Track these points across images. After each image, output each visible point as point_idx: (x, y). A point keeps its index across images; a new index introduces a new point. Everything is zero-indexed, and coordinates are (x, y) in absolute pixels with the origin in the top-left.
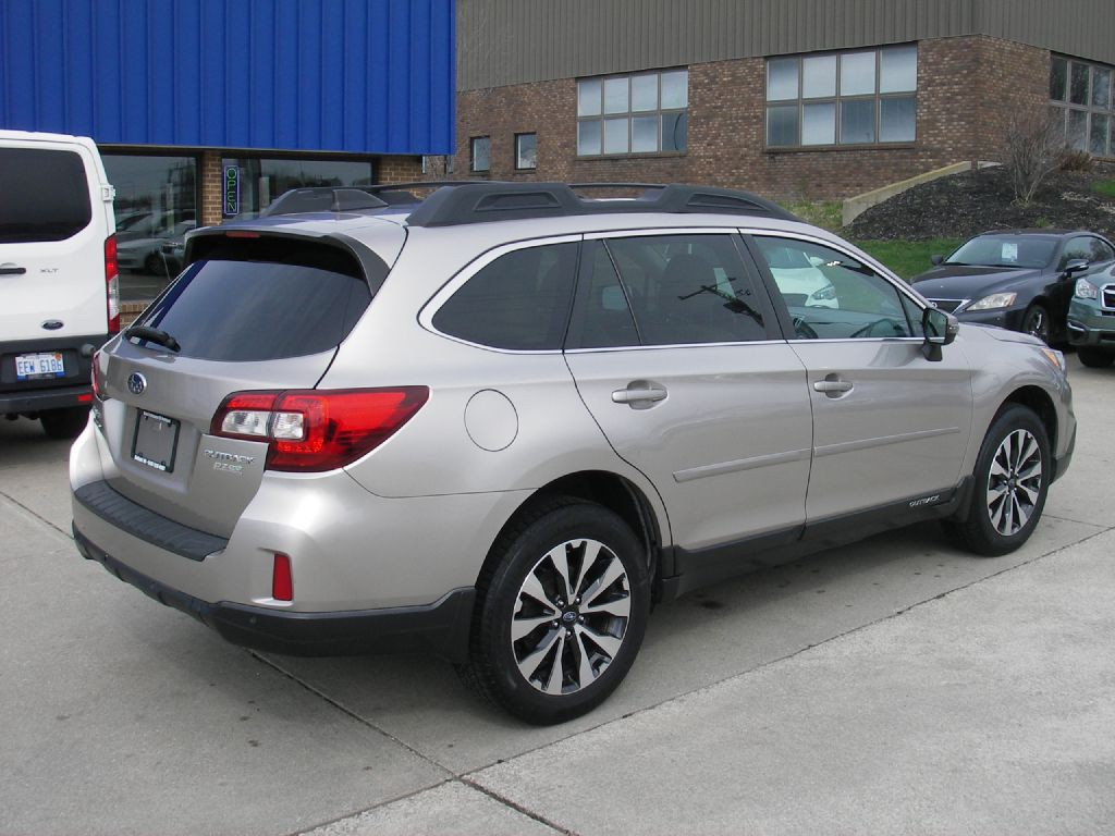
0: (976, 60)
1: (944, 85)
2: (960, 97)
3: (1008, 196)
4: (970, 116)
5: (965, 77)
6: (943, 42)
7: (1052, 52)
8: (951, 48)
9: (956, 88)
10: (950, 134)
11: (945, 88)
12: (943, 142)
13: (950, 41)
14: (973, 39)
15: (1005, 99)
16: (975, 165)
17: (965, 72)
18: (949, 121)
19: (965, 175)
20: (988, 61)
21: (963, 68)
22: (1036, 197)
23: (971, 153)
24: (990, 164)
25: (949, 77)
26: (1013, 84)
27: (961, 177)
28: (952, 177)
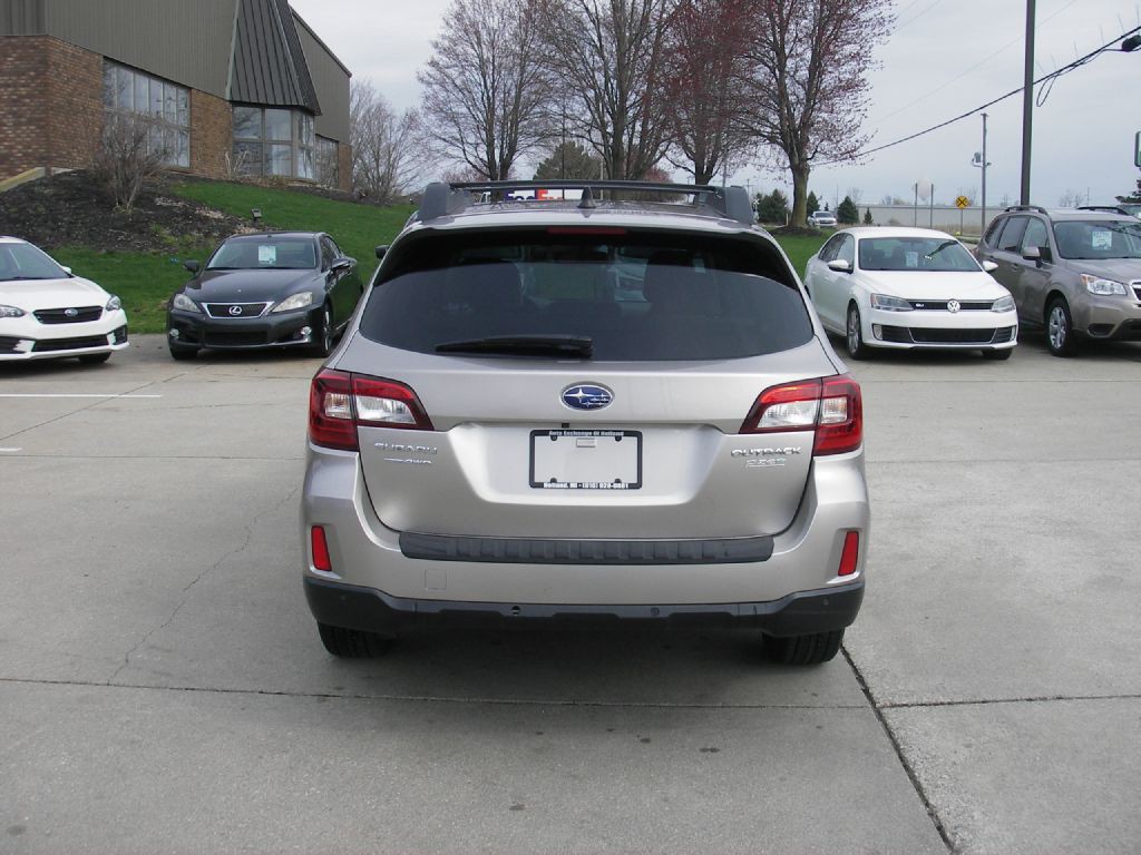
0: (45, 62)
1: (9, 86)
2: (27, 100)
3: (106, 202)
4: (41, 120)
5: (33, 79)
6: (6, 41)
7: (105, 58)
8: (15, 47)
9: (23, 91)
10: (18, 139)
11: (10, 89)
12: (11, 147)
13: (13, 40)
14: (41, 40)
15: (70, 103)
16: (48, 171)
17: (32, 74)
18: (17, 125)
19: (45, 182)
20: (54, 64)
21: (30, 70)
22: (135, 204)
23: (44, 159)
24: (61, 171)
25: (14, 78)
26: (75, 89)
27: (41, 182)
28: (32, 184)
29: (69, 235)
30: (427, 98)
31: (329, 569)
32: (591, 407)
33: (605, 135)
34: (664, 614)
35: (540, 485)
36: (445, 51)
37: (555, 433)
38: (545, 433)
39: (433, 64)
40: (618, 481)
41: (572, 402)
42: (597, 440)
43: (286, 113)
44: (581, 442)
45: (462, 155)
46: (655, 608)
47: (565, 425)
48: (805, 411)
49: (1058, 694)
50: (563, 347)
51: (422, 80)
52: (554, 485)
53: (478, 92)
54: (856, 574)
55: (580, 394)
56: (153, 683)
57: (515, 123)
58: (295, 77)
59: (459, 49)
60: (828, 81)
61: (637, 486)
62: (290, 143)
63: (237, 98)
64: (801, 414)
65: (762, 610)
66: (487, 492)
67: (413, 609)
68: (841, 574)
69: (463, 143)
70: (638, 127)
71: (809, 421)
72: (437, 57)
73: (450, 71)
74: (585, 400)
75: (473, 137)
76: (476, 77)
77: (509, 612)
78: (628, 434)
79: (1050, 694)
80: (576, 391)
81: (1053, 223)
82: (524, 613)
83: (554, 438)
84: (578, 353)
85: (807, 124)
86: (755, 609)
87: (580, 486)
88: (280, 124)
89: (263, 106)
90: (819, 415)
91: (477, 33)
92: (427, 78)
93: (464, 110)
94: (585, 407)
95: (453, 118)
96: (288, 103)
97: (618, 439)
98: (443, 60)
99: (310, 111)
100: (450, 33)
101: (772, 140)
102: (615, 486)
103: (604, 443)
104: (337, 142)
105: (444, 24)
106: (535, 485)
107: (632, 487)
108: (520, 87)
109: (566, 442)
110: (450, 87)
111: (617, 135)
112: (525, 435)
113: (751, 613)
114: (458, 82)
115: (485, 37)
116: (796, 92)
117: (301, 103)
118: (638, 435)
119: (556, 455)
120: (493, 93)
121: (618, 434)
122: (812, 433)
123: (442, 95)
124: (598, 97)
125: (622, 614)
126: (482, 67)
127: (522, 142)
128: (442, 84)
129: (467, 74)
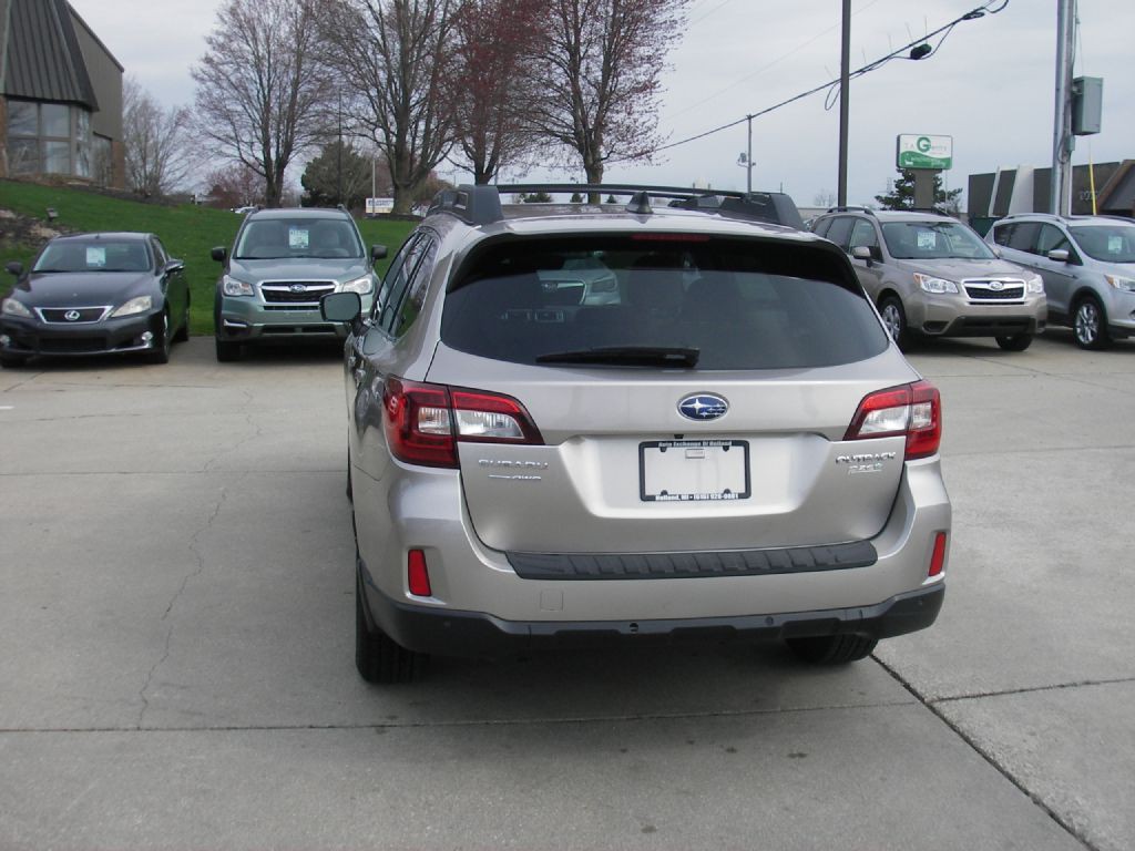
30: (201, 95)
31: (428, 593)
32: (708, 417)
33: (388, 132)
34: (778, 622)
35: (652, 498)
36: (222, 47)
37: (664, 445)
38: (654, 445)
39: (209, 60)
40: (727, 491)
41: (690, 413)
42: (707, 451)
43: (63, 109)
44: (691, 453)
45: (237, 153)
46: (769, 618)
47: (679, 436)
48: (896, 418)
49: (1085, 679)
50: (669, 356)
51: (195, 77)
52: (665, 497)
53: (254, 90)
54: (942, 574)
55: (698, 405)
57: (291, 120)
58: (72, 70)
59: (234, 45)
60: (624, 81)
61: (746, 495)
62: (68, 140)
63: (11, 92)
64: (893, 421)
65: (868, 614)
66: (599, 508)
67: (527, 632)
68: (931, 575)
69: (238, 142)
70: (422, 126)
71: (899, 425)
72: (212, 53)
73: (226, 68)
74: (702, 410)
75: (248, 136)
76: (252, 74)
77: (626, 630)
78: (735, 443)
79: (1078, 680)
80: (693, 401)
81: (881, 224)
82: (643, 629)
83: (663, 450)
84: (684, 363)
85: (601, 125)
86: (861, 613)
87: (691, 498)
88: (57, 120)
89: (40, 101)
90: (910, 421)
91: (253, 30)
92: (201, 75)
93: (240, 108)
94: (701, 418)
95: (228, 116)
96: (66, 98)
97: (726, 448)
98: (217, 56)
99: (88, 106)
100: (224, 29)
101: (566, 140)
102: (726, 496)
103: (712, 453)
104: (110, 139)
105: (218, 19)
106: (645, 498)
107: (741, 496)
108: (296, 84)
109: (676, 453)
110: (225, 84)
111: (401, 135)
112: (632, 449)
113: (857, 617)
114: (233, 79)
115: (261, 35)
116: (589, 95)
117: (80, 99)
118: (746, 446)
119: (667, 467)
120: (269, 92)
121: (726, 444)
122: (903, 438)
123: (217, 93)
124: (381, 96)
125: (739, 625)
126: (258, 66)
127: (298, 142)
128: (217, 81)
129: (243, 70)
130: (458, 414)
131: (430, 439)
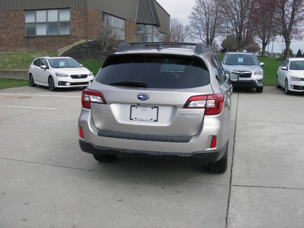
0: (87, 13)
1: (78, 19)
2: (82, 23)
3: (100, 49)
4: (86, 28)
5: (84, 17)
6: (77, 8)
7: (103, 12)
8: (79, 10)
9: (81, 20)
10: (80, 33)
11: (78, 20)
12: (78, 35)
13: (79, 8)
14: (86, 8)
15: (93, 23)
16: (87, 41)
17: (84, 16)
18: (79, 29)
19: (86, 43)
20: (89, 13)
21: (82, 15)
22: (107, 49)
23: (86, 37)
24: (90, 40)
25: (79, 17)
26: (94, 20)
27: (84, 43)
28: (82, 44)
29: (89, 56)
30: (191, 22)
31: (83, 138)
32: (144, 100)
33: (237, 32)
34: (161, 154)
35: (132, 119)
36: (197, 10)
37: (136, 106)
38: (134, 106)
39: (192, 13)
40: (152, 119)
41: (139, 98)
42: (147, 109)
43: (151, 26)
44: (143, 109)
45: (200, 38)
46: (159, 153)
47: (138, 104)
48: (202, 103)
50: (140, 84)
51: (189, 17)
52: (136, 119)
53: (204, 21)
54: (216, 148)
55: (141, 97)
56: (52, 164)
57: (214, 29)
58: (153, 16)
59: (199, 9)
60: (296, 17)
61: (156, 121)
62: (152, 34)
63: (138, 22)
64: (201, 104)
65: (187, 155)
66: (120, 121)
67: (100, 149)
68: (211, 147)
69: (200, 34)
70: (246, 30)
71: (203, 106)
72: (194, 12)
73: (197, 15)
74: (142, 98)
75: (203, 33)
76: (204, 17)
77: (122, 151)
78: (155, 107)
80: (140, 96)
82: (126, 152)
83: (136, 108)
84: (143, 86)
85: (290, 30)
86: (185, 155)
87: (142, 120)
88: (149, 29)
89: (145, 24)
90: (206, 104)
91: (204, 5)
92: (191, 17)
93: (200, 25)
94: (142, 100)
95: (198, 27)
96: (151, 23)
97: (152, 108)
98: (195, 12)
99: (157, 26)
100: (197, 5)
101: (280, 34)
102: (151, 120)
103: (149, 109)
104: (166, 34)
105: (196, 3)
106: (131, 119)
107: (155, 121)
108: (216, 19)
109: (139, 108)
110: (197, 19)
111: (240, 33)
112: (129, 107)
113: (184, 156)
114: (199, 18)
115: (206, 6)
116: (288, 21)
117: (155, 23)
118: (158, 108)
119: (137, 112)
120: (209, 21)
121: (152, 107)
122: (204, 109)
123: (195, 21)
124: (235, 22)
125: (150, 154)
126: (205, 14)
127: (216, 35)
128: (195, 19)
129: (202, 16)
130: (91, 96)
131: (87, 102)
